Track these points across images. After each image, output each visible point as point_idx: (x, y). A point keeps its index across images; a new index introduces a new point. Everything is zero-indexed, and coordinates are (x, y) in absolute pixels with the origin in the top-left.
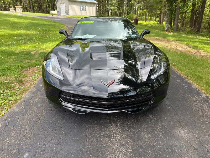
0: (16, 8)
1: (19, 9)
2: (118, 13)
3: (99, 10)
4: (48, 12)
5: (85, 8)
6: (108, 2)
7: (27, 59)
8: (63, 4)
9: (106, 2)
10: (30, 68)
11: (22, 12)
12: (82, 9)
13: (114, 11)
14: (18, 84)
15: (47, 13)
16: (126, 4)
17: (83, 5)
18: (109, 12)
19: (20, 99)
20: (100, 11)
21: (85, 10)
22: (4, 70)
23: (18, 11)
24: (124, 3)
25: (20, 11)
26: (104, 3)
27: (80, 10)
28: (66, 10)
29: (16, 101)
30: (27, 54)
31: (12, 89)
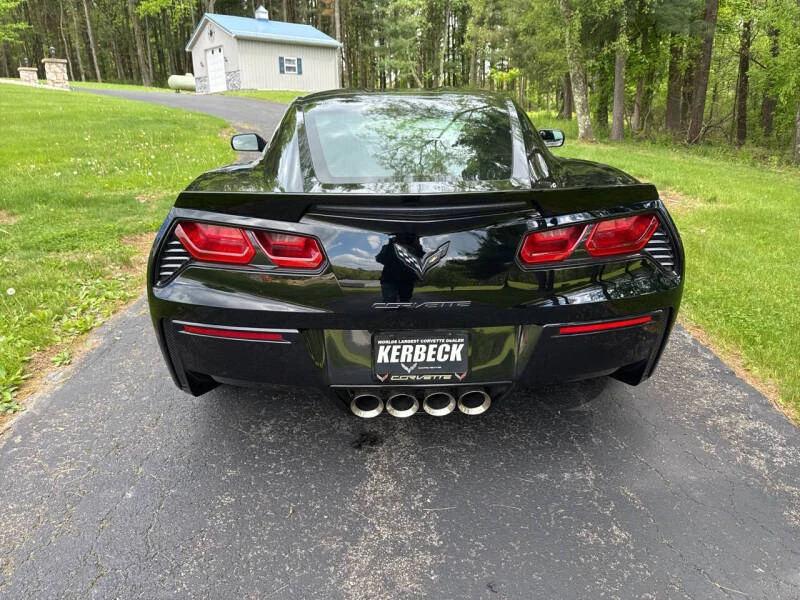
0: (47, 66)
1: (56, 70)
2: (418, 81)
3: (350, 71)
4: (160, 81)
5: (300, 65)
6: (382, 43)
7: (126, 213)
8: (216, 51)
9: (377, 44)
10: (141, 235)
11: (70, 79)
12: (289, 69)
13: (404, 76)
14: (118, 268)
15: (154, 85)
16: (448, 50)
17: (290, 55)
18: (388, 81)
19: (135, 297)
20: (356, 73)
21: (300, 73)
22: (69, 236)
23: (54, 78)
24: (442, 45)
25: (59, 75)
26: (367, 47)
27: (282, 72)
28: (228, 73)
29: (124, 300)
30: (123, 202)
31: (107, 277)
